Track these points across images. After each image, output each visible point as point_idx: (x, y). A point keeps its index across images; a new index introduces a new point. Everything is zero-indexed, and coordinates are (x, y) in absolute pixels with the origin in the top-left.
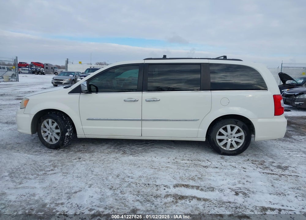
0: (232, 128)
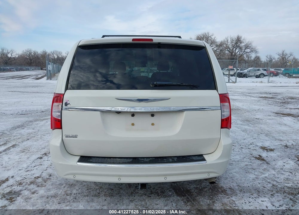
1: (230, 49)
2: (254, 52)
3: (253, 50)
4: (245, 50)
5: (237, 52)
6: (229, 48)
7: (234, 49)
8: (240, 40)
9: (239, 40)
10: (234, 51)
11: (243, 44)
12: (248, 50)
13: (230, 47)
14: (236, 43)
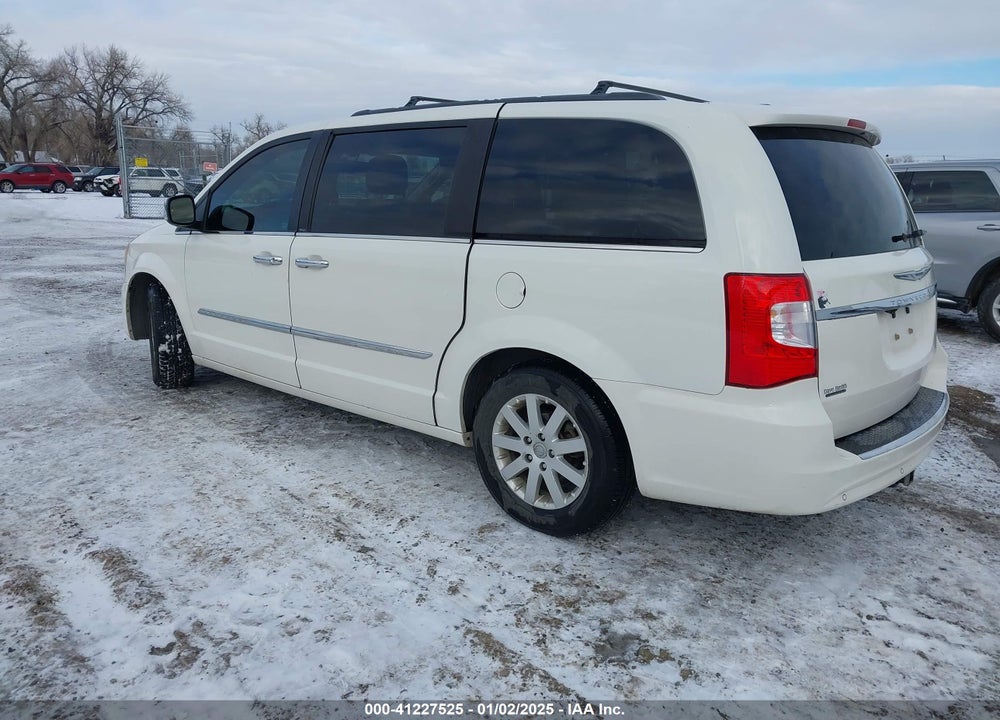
0: (574, 460)
1: (89, 95)
2: (178, 114)
3: (173, 107)
4: (145, 104)
5: (116, 106)
6: (83, 89)
7: (106, 97)
8: (123, 67)
9: (116, 66)
10: (105, 103)
11: (134, 83)
12: (157, 106)
13: (89, 87)
14: (110, 75)
